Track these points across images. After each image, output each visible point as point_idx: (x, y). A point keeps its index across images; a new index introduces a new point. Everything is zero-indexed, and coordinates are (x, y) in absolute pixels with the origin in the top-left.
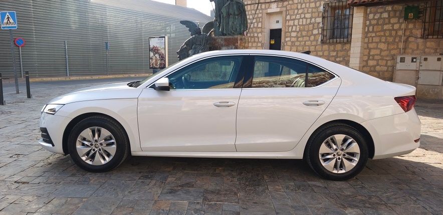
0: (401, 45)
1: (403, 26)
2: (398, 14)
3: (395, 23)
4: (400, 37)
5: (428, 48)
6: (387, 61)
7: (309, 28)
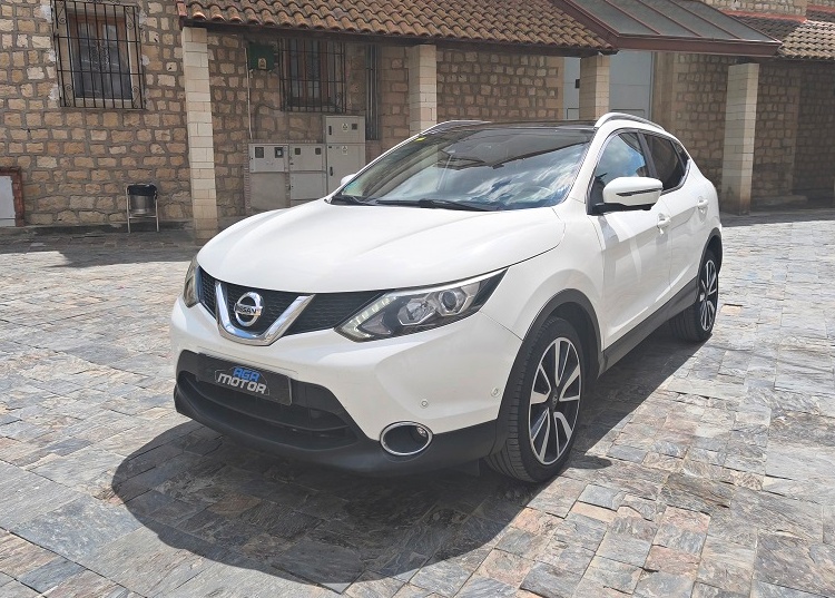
0: (249, 123)
1: (246, 83)
2: (232, 57)
3: (231, 75)
4: (244, 104)
5: (293, 129)
6: (226, 154)
7: (12, 60)
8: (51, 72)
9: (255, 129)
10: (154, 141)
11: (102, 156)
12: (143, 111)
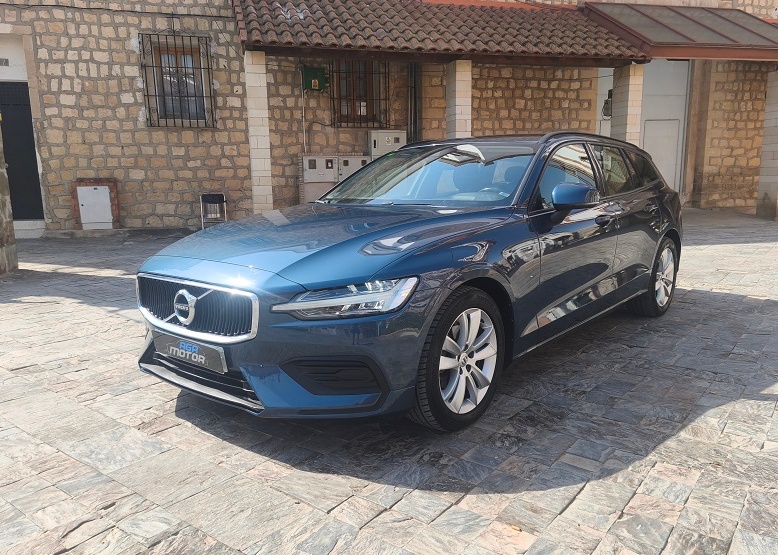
0: (303, 138)
1: (301, 102)
2: (289, 79)
3: (288, 96)
4: (300, 122)
5: (343, 143)
6: (284, 166)
7: (108, 87)
8: (139, 96)
9: (309, 144)
10: (223, 156)
11: (181, 169)
12: (214, 129)
